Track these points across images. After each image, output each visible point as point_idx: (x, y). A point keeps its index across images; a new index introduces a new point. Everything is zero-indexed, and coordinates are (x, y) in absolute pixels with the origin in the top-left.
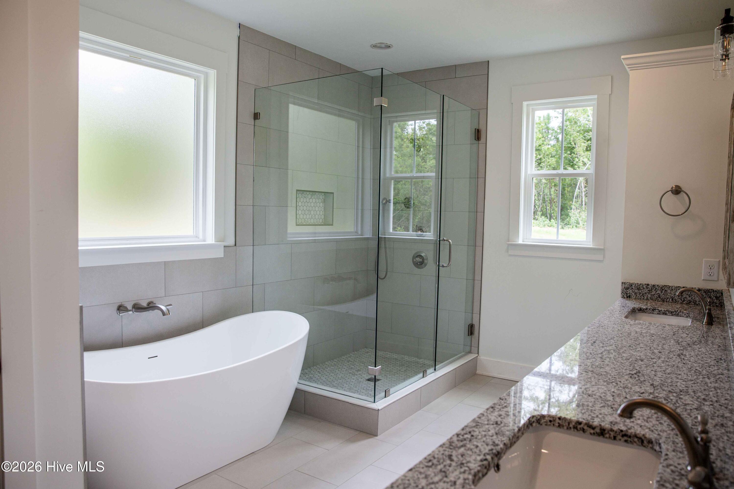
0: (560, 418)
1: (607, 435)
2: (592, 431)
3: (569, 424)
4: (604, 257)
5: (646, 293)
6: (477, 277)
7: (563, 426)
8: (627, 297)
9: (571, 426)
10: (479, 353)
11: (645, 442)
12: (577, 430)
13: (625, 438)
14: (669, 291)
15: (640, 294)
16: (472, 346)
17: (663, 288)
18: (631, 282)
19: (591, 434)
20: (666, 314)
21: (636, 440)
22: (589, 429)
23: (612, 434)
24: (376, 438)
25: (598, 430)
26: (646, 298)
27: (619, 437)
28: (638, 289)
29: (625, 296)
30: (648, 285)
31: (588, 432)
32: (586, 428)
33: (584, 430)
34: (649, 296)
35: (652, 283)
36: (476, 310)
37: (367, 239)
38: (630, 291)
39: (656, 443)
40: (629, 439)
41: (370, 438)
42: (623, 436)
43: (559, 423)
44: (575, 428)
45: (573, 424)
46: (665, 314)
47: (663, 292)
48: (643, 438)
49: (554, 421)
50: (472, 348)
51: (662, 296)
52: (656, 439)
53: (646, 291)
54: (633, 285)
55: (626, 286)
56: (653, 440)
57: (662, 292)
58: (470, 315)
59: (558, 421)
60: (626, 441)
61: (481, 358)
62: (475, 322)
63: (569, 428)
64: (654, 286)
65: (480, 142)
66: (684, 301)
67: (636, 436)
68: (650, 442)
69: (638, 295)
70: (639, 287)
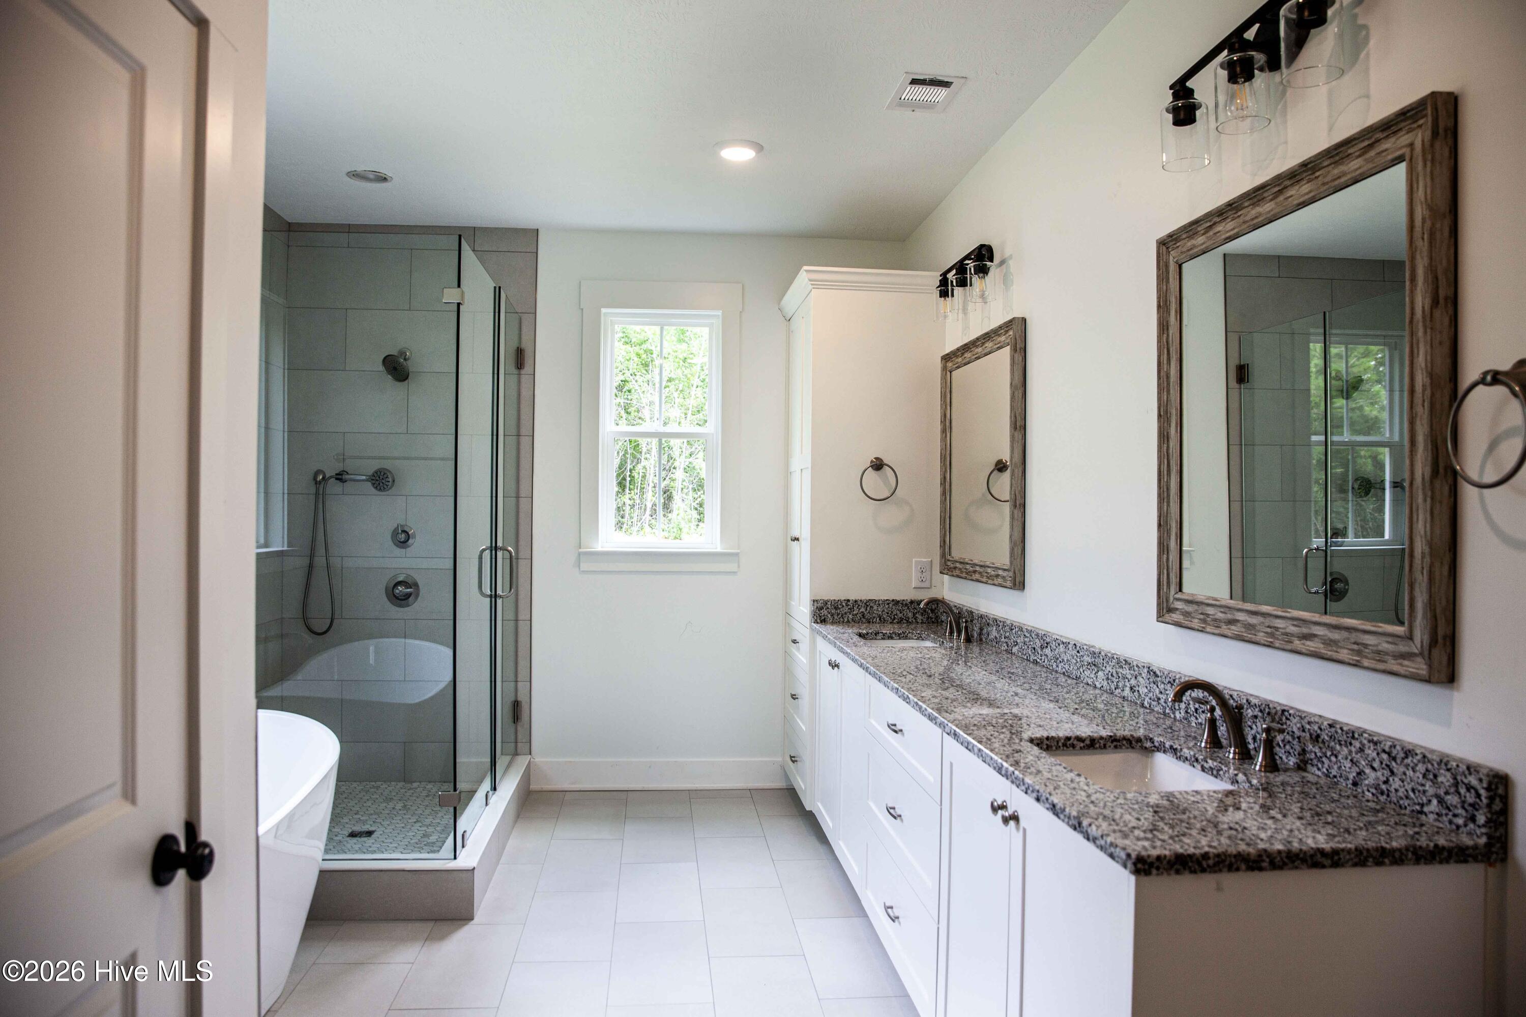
0: (1048, 738)
1: (1097, 746)
2: (1082, 745)
3: (1058, 743)
4: (739, 567)
5: (846, 613)
6: (523, 615)
7: (1051, 747)
8: (821, 622)
9: (1060, 744)
10: (533, 752)
11: (1133, 742)
12: (1067, 747)
13: (1115, 743)
14: (875, 607)
15: (838, 615)
16: (519, 740)
17: (868, 603)
18: (826, 599)
19: (1081, 748)
20: (892, 638)
21: (1124, 742)
22: (1079, 743)
23: (1102, 742)
24: (472, 922)
25: (1088, 742)
26: (846, 620)
27: (1109, 744)
28: (836, 608)
29: (819, 621)
30: (848, 601)
31: (1078, 747)
32: (1075, 742)
33: (1073, 746)
34: (851, 616)
35: (852, 598)
36: (523, 674)
37: (281, 554)
38: (824, 612)
39: (1147, 739)
40: (1118, 744)
41: (464, 925)
42: (1112, 742)
43: (1047, 744)
44: (1065, 745)
45: (1062, 741)
46: (890, 638)
47: (868, 609)
48: (1131, 739)
49: (1042, 743)
50: (519, 745)
51: (868, 616)
52: (1145, 736)
53: (846, 609)
54: (829, 603)
55: (819, 605)
56: (1142, 737)
57: (866, 610)
58: (512, 684)
59: (1046, 742)
60: (1116, 747)
61: (537, 760)
62: (522, 697)
63: (1058, 748)
64: (856, 601)
65: (523, 372)
66: (894, 619)
67: (1124, 738)
68: (1139, 740)
69: (836, 617)
70: (836, 605)
